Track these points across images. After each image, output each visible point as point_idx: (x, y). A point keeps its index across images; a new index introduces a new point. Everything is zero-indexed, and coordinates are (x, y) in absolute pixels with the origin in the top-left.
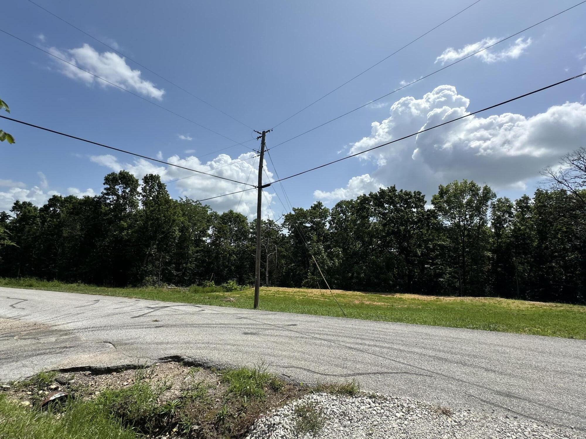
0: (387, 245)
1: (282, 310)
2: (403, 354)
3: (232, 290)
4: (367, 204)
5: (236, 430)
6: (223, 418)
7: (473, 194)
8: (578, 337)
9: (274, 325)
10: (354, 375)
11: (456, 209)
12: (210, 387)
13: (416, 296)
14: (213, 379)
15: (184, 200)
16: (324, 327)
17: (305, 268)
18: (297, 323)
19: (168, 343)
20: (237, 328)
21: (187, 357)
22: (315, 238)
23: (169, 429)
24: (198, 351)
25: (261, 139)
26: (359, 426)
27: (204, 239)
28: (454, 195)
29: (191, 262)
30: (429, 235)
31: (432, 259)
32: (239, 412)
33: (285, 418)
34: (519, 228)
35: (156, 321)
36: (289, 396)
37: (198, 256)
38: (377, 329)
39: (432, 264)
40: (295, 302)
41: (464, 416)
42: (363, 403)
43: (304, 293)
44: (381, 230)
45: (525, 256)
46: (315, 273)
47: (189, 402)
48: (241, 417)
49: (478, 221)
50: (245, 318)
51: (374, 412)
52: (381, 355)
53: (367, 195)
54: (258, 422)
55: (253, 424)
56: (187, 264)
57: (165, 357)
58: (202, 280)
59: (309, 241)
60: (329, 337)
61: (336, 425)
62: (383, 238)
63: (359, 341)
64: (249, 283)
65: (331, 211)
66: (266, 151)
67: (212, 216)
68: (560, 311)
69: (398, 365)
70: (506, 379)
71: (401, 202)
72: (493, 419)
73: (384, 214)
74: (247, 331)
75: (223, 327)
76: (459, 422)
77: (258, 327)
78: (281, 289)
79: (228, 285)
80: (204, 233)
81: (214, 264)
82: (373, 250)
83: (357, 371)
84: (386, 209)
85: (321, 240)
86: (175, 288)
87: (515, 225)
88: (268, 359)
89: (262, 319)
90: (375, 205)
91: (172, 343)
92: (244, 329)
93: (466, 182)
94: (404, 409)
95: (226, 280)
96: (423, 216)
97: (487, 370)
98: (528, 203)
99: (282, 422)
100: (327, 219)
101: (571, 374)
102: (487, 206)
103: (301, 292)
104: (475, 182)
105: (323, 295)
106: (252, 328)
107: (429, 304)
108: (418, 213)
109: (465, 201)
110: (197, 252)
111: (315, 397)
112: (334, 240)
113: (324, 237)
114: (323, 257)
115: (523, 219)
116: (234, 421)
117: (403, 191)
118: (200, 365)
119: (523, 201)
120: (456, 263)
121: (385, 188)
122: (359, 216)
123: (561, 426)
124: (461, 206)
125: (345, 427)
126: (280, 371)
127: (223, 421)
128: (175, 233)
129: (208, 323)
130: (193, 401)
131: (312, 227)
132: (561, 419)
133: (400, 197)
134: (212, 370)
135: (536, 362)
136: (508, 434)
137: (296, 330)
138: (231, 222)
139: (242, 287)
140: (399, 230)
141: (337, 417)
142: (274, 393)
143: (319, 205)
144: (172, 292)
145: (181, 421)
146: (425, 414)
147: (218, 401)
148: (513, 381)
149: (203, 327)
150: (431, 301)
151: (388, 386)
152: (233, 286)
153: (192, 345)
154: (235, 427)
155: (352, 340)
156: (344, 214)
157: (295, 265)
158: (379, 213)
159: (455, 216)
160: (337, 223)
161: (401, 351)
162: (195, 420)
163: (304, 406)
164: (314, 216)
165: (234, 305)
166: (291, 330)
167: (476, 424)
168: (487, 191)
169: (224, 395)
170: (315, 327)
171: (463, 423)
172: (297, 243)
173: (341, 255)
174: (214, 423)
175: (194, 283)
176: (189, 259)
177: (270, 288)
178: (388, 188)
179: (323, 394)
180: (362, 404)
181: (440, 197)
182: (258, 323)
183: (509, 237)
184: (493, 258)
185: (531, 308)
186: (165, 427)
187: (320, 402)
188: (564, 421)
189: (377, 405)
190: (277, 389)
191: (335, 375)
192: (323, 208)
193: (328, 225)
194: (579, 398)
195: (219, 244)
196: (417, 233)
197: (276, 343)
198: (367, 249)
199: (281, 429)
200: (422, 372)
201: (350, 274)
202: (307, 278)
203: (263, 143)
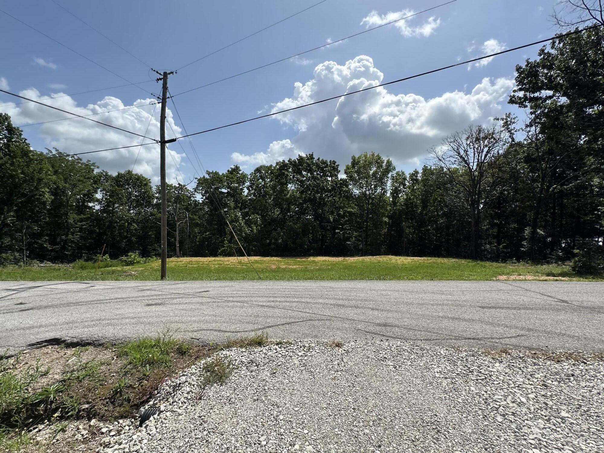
0: (303, 212)
1: (194, 279)
2: (309, 305)
3: (134, 263)
4: (286, 170)
5: (137, 399)
6: (121, 390)
7: (378, 166)
8: (436, 279)
9: (183, 294)
10: (264, 328)
11: (364, 179)
12: (102, 364)
13: (327, 258)
14: (107, 355)
15: (54, 152)
16: (238, 291)
17: (221, 236)
18: (210, 289)
19: (41, 326)
20: (138, 300)
21: (69, 338)
22: (232, 204)
23: (48, 416)
24: (86, 330)
25: (161, 82)
26: (265, 369)
27: (91, 205)
28: (363, 166)
29: (73, 234)
30: (341, 203)
31: (342, 225)
32: (140, 381)
33: (193, 376)
34: (410, 198)
35: (21, 304)
36: (197, 357)
37: (82, 225)
38: (289, 287)
39: (342, 229)
40: (211, 271)
41: (352, 345)
42: (270, 349)
43: (220, 262)
44: (298, 198)
45: (411, 221)
46: (233, 241)
47: (75, 384)
48: (142, 386)
49: (380, 191)
50: (148, 290)
51: (280, 355)
52: (291, 309)
53: (287, 162)
54: (163, 386)
55: (157, 389)
56: (67, 235)
57: (38, 342)
58: (91, 254)
59: (225, 208)
60: (243, 299)
61: (243, 372)
62: (300, 205)
63: (272, 299)
64: (156, 255)
65: (249, 177)
66: (168, 98)
67: (101, 177)
68: (429, 263)
69: (304, 315)
70: (385, 314)
71: (318, 171)
72: (372, 343)
73: (302, 182)
74: (150, 302)
75: (119, 302)
76: (348, 350)
77: (164, 297)
78: (194, 259)
79: (128, 259)
80: (90, 197)
81: (107, 235)
82: (291, 217)
83: (267, 325)
84: (304, 177)
85: (239, 207)
86: (51, 266)
87: (407, 195)
88: (174, 326)
89: (169, 289)
90: (294, 171)
91: (46, 326)
92: (147, 301)
93: (373, 155)
94: (306, 348)
95: (125, 252)
96: (336, 185)
97: (373, 309)
98: (417, 177)
99: (189, 380)
100: (245, 185)
101: (427, 304)
102: (388, 177)
103: (217, 261)
104: (380, 155)
105: (240, 263)
106: (156, 299)
107: (337, 264)
108: (332, 182)
109: (371, 172)
110: (81, 220)
111: (224, 353)
112: (252, 207)
113: (241, 204)
114: (241, 225)
115: (413, 190)
116: (134, 391)
117: (320, 160)
118: (89, 344)
119: (414, 174)
120: (361, 228)
121: (304, 155)
122: (278, 182)
123: (415, 340)
124: (367, 177)
125: (252, 372)
126: (188, 336)
127: (121, 393)
128: (44, 196)
129: (99, 299)
130: (81, 381)
131: (228, 193)
132: (416, 335)
133: (317, 165)
134: (105, 346)
135: (407, 299)
136: (381, 352)
137: (207, 296)
138: (128, 184)
139: (146, 259)
140: (315, 197)
141: (245, 365)
142: (181, 357)
143: (236, 169)
144: (48, 270)
145: (64, 404)
146: (322, 349)
147: (113, 376)
148: (390, 315)
149: (92, 304)
150: (339, 261)
151: (294, 333)
152: (134, 259)
153: (76, 325)
154: (136, 396)
155: (265, 299)
156: (263, 180)
157: (210, 234)
158: (298, 180)
159: (363, 185)
160: (255, 190)
161: (308, 303)
162: (83, 400)
163: (213, 362)
164: (230, 181)
165: (136, 278)
166: (202, 297)
167: (359, 350)
168: (389, 163)
169: (121, 368)
170: (228, 291)
171: (350, 350)
172: (211, 210)
173: (259, 222)
174: (109, 398)
175: (80, 258)
176: (69, 229)
177: (181, 259)
178: (306, 155)
179: (233, 349)
180: (269, 351)
181: (352, 167)
182: (164, 293)
183: (402, 205)
184: (389, 223)
185: (411, 262)
186: (42, 415)
187: (229, 356)
188: (417, 336)
189: (283, 349)
190: (185, 352)
191: (246, 331)
192: (240, 172)
193: (246, 191)
194: (429, 319)
195: (113, 212)
196: (330, 201)
197: (186, 310)
198: (285, 216)
199: (188, 387)
200: (323, 317)
201: (268, 241)
202: (224, 247)
203: (165, 88)
